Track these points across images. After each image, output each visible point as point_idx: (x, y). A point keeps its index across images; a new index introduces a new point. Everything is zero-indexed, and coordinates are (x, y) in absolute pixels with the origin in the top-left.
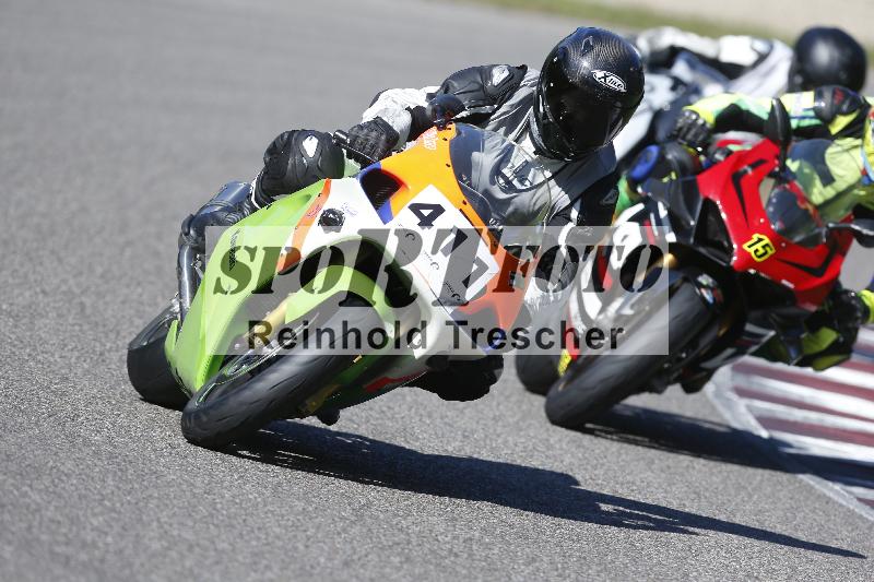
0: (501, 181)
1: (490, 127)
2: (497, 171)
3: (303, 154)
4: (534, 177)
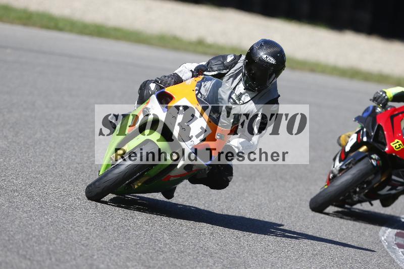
0: (232, 101)
1: (225, 78)
2: (230, 97)
3: (149, 89)
4: (244, 99)
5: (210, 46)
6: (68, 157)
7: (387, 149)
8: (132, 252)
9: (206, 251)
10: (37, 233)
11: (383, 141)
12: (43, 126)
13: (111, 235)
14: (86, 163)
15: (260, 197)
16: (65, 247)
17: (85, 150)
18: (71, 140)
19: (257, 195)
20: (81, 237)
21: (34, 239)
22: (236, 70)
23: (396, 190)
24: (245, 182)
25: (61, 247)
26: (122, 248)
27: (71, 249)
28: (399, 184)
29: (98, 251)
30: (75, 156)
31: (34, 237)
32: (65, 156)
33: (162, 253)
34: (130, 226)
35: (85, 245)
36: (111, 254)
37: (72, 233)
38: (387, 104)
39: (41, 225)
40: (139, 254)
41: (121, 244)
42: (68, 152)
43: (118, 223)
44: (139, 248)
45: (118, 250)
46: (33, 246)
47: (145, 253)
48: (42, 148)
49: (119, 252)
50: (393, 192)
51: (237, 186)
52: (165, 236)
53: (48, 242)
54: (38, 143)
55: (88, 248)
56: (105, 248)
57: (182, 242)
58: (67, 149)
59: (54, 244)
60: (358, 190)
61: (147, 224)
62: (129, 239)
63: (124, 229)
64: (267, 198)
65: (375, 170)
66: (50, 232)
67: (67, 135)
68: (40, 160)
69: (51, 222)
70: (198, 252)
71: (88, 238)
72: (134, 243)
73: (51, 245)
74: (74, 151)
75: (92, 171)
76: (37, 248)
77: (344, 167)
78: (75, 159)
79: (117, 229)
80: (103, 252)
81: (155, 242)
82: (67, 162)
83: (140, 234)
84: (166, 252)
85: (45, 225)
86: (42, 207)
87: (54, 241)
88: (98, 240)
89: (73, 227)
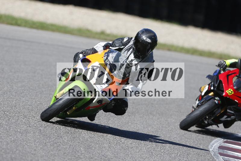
1: (123, 51)
3: (79, 57)
5: (108, 35)
6: (23, 102)
7: (224, 94)
8: (62, 158)
9: (106, 158)
10: (5, 147)
11: (222, 89)
12: (9, 83)
13: (49, 148)
14: (34, 105)
15: (138, 126)
16: (21, 155)
17: (33, 97)
18: (25, 92)
19: (136, 124)
20: (31, 149)
21: (3, 151)
22: (129, 46)
23: (230, 118)
24: (130, 116)
25: (19, 155)
26: (55, 156)
27: (25, 156)
28: (232, 114)
29: (41, 157)
30: (28, 101)
31: (3, 149)
32: (22, 101)
33: (79, 159)
34: (61, 143)
35: (34, 154)
36: (49, 159)
37: (26, 147)
38: (226, 68)
39: (7, 142)
40: (66, 159)
41: (55, 153)
42: (23, 99)
43: (53, 141)
44: (66, 156)
45: (53, 157)
46: (2, 155)
47: (70, 159)
48: (8, 96)
49: (54, 158)
50: (229, 119)
51: (124, 119)
52: (82, 148)
53: (11, 152)
54: (6, 93)
55: (35, 156)
56: (45, 156)
57: (92, 152)
58: (23, 97)
59: (15, 154)
60: (207, 117)
61: (71, 141)
62: (60, 150)
63: (57, 144)
64: (142, 126)
65: (217, 106)
66: (12, 146)
67: (23, 88)
68: (7, 103)
69: (13, 140)
70: (101, 158)
71: (35, 150)
72: (63, 153)
73: (13, 154)
74: (27, 97)
75: (38, 110)
76: (5, 156)
77: (200, 104)
78: (28, 103)
79: (53, 144)
80: (44, 158)
81: (76, 152)
82: (23, 104)
83: (67, 147)
84: (82, 158)
85: (9, 142)
86: (8, 132)
87: (15, 152)
88: (41, 151)
89: (27, 143)
